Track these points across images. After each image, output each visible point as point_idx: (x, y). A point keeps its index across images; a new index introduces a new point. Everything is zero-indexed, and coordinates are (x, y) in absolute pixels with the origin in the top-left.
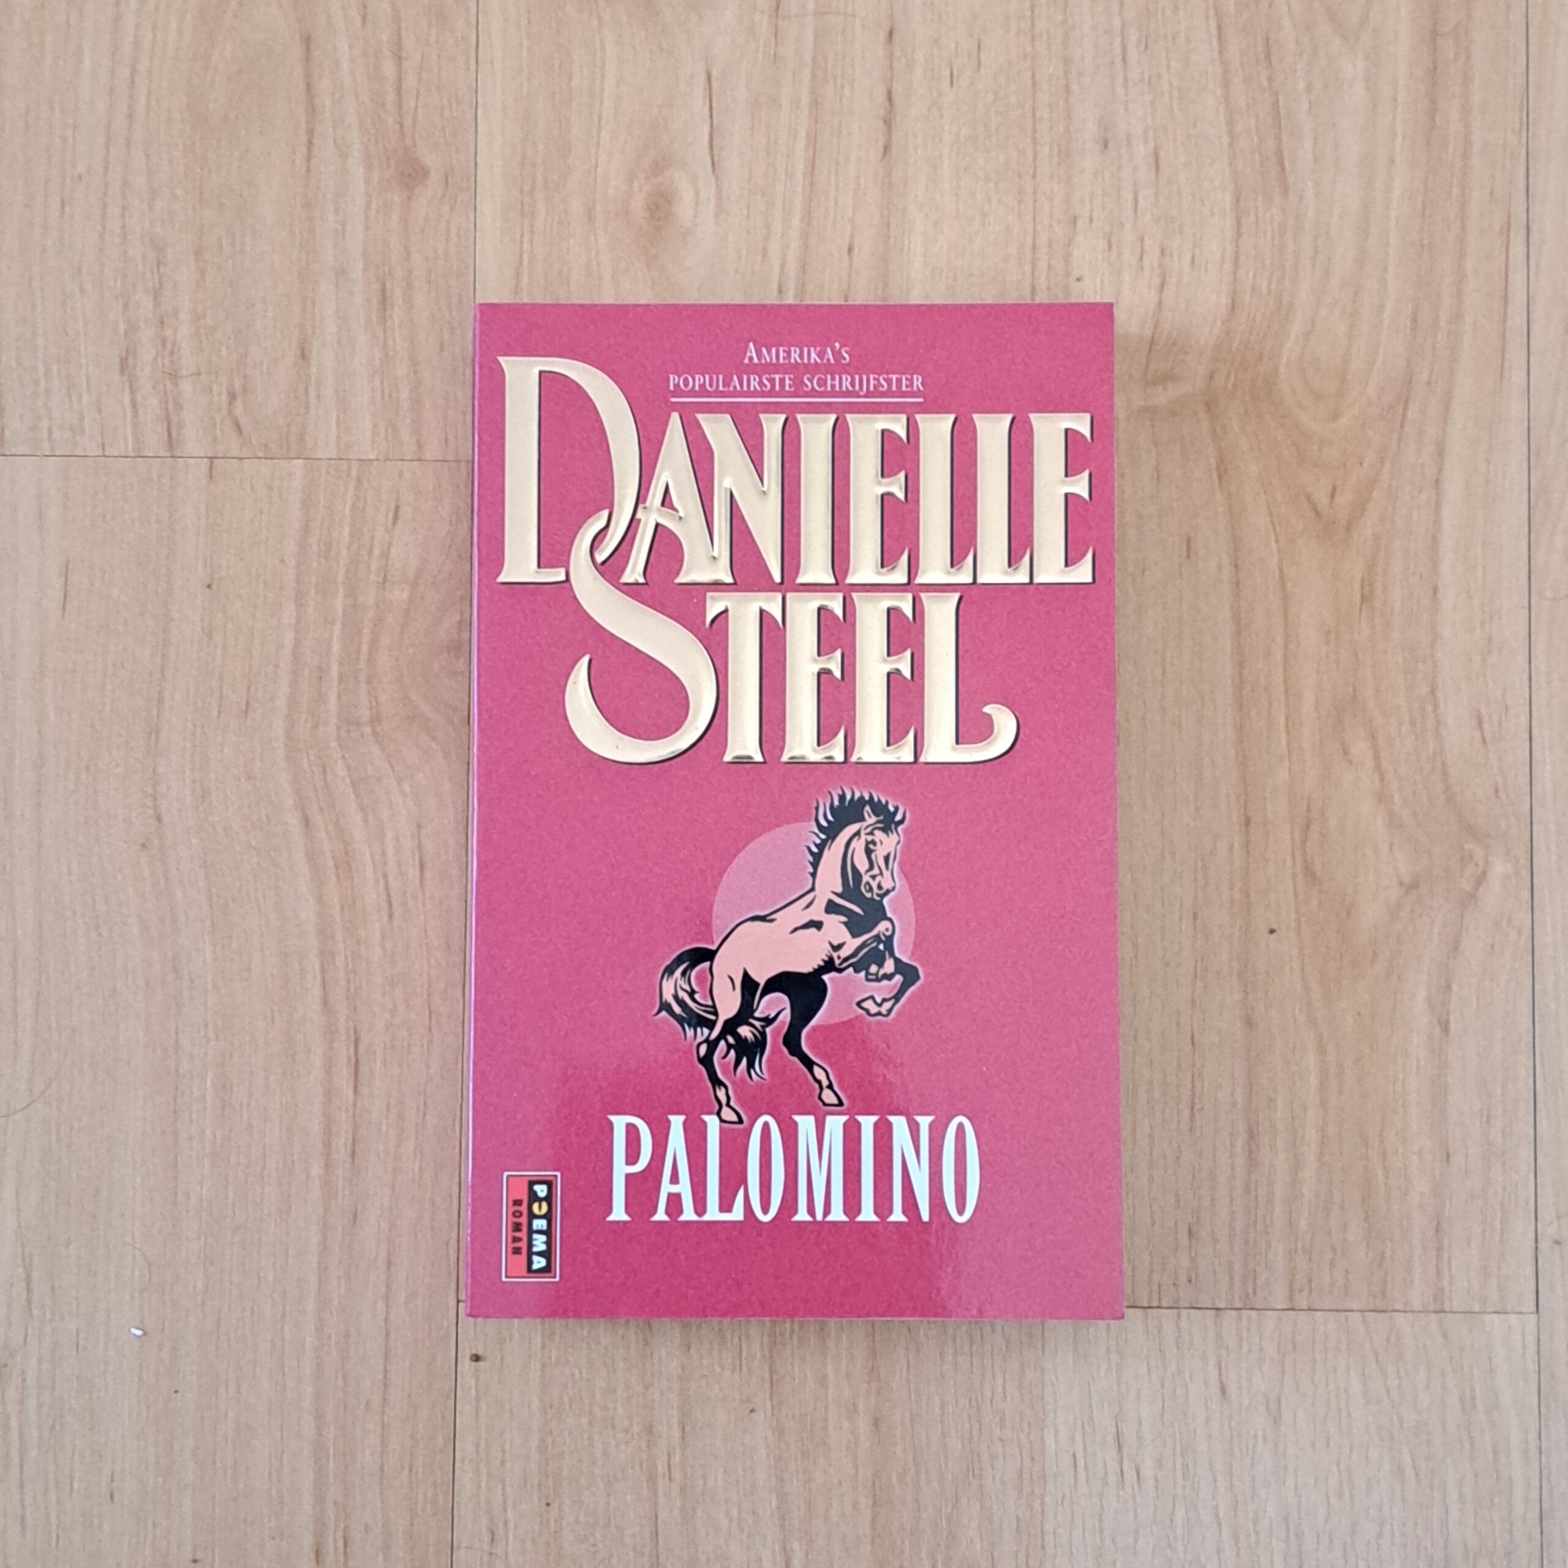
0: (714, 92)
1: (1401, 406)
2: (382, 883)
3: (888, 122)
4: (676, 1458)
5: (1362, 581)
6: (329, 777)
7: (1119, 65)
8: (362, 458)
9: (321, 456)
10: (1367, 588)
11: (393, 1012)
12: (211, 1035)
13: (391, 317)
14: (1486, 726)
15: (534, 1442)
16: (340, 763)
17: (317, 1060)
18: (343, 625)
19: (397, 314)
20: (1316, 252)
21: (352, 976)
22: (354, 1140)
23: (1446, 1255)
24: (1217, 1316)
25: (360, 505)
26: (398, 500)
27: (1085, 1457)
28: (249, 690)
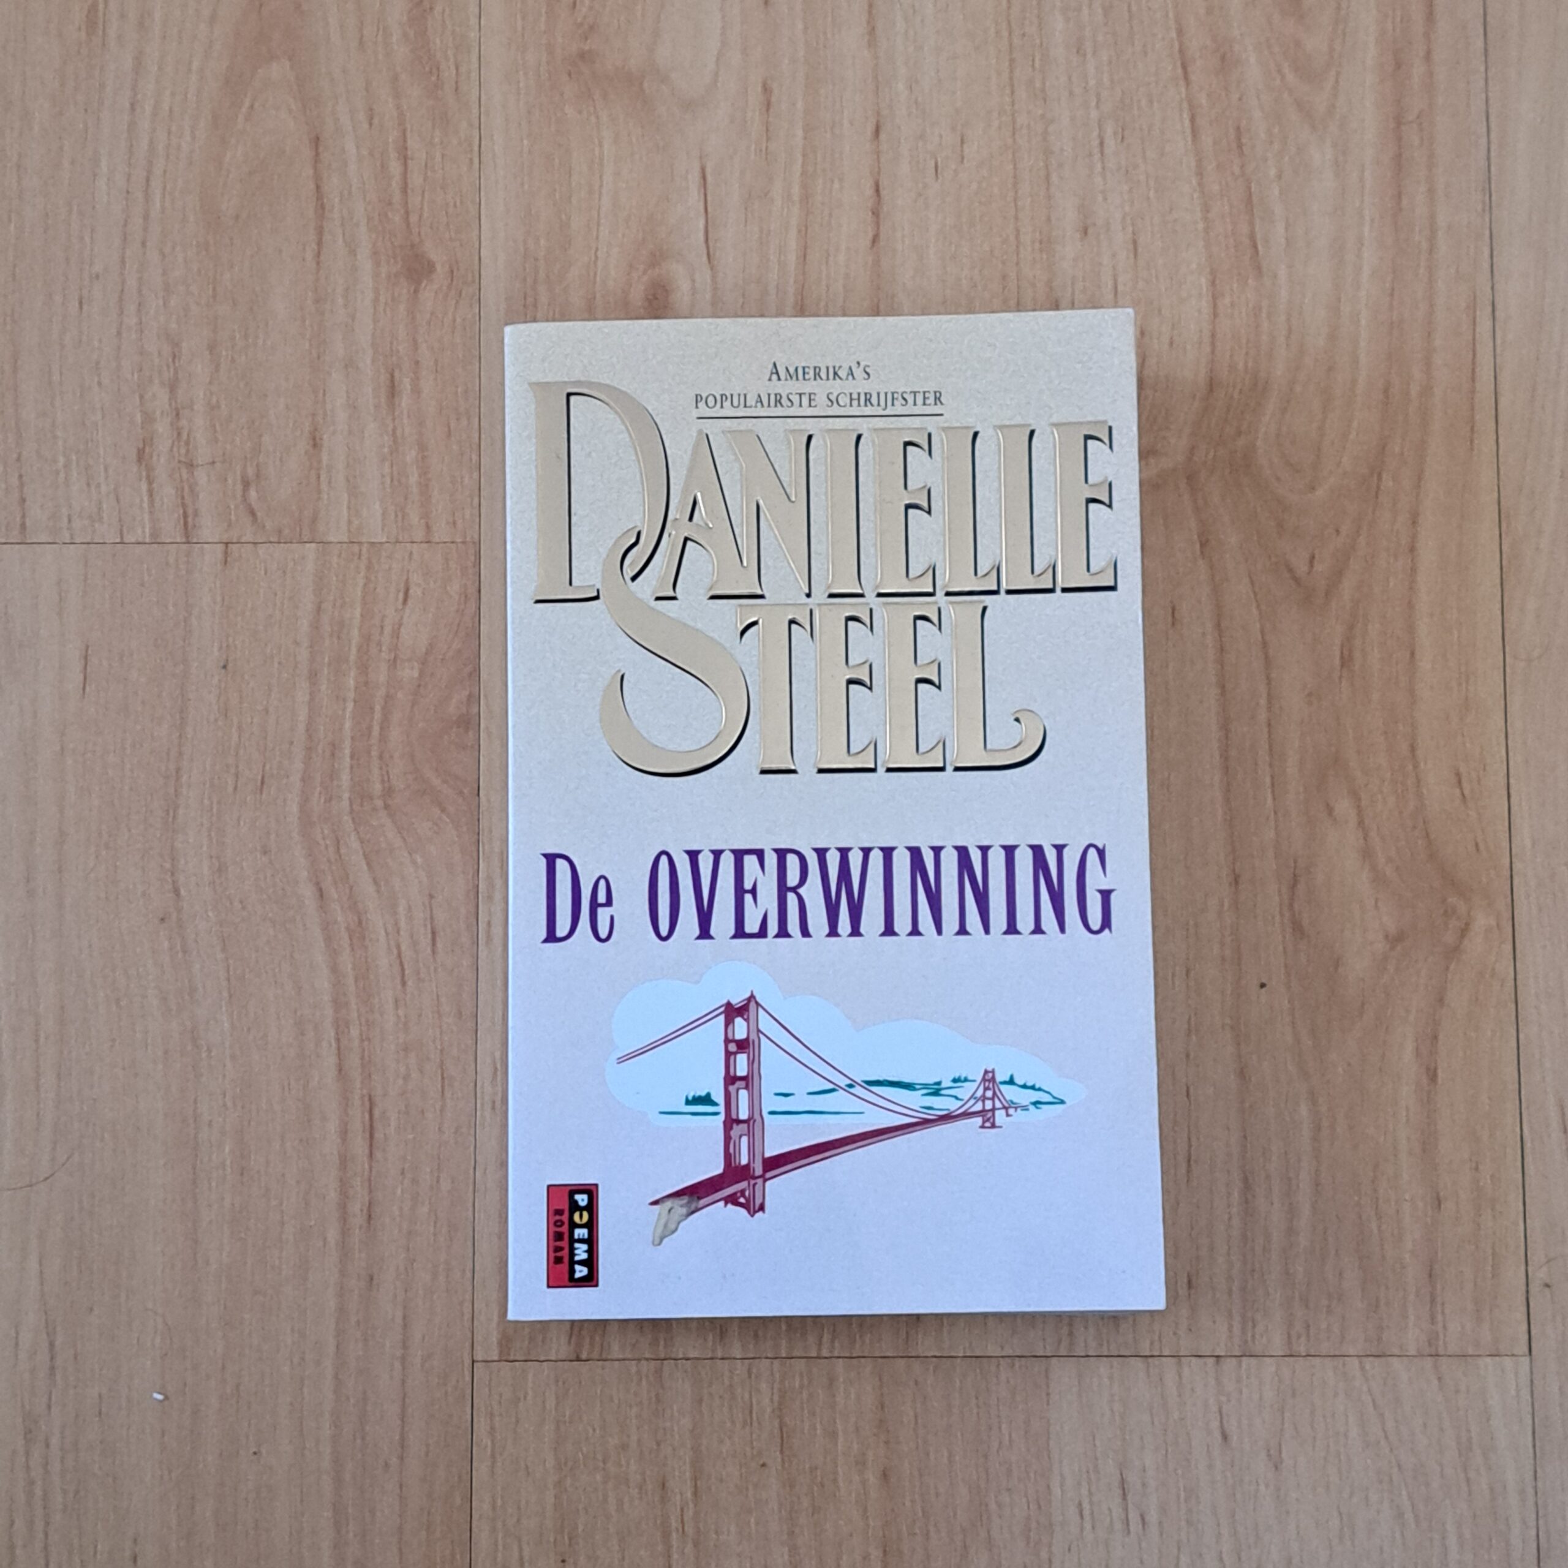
0: (710, 187)
1: (1375, 478)
2: (395, 952)
3: (876, 213)
4: (689, 1513)
5: (1342, 646)
6: (342, 851)
7: (1097, 156)
8: (373, 540)
9: (332, 539)
10: (1346, 653)
11: (407, 1078)
12: (229, 1104)
13: (399, 405)
14: (1465, 785)
15: (550, 1499)
16: (353, 837)
17: (333, 1126)
18: (355, 701)
19: (405, 401)
20: (1290, 331)
21: (366, 1043)
22: (370, 1203)
23: (1439, 1300)
24: (1218, 1362)
25: (372, 586)
26: (407, 580)
27: (1091, 1503)
28: (264, 766)
